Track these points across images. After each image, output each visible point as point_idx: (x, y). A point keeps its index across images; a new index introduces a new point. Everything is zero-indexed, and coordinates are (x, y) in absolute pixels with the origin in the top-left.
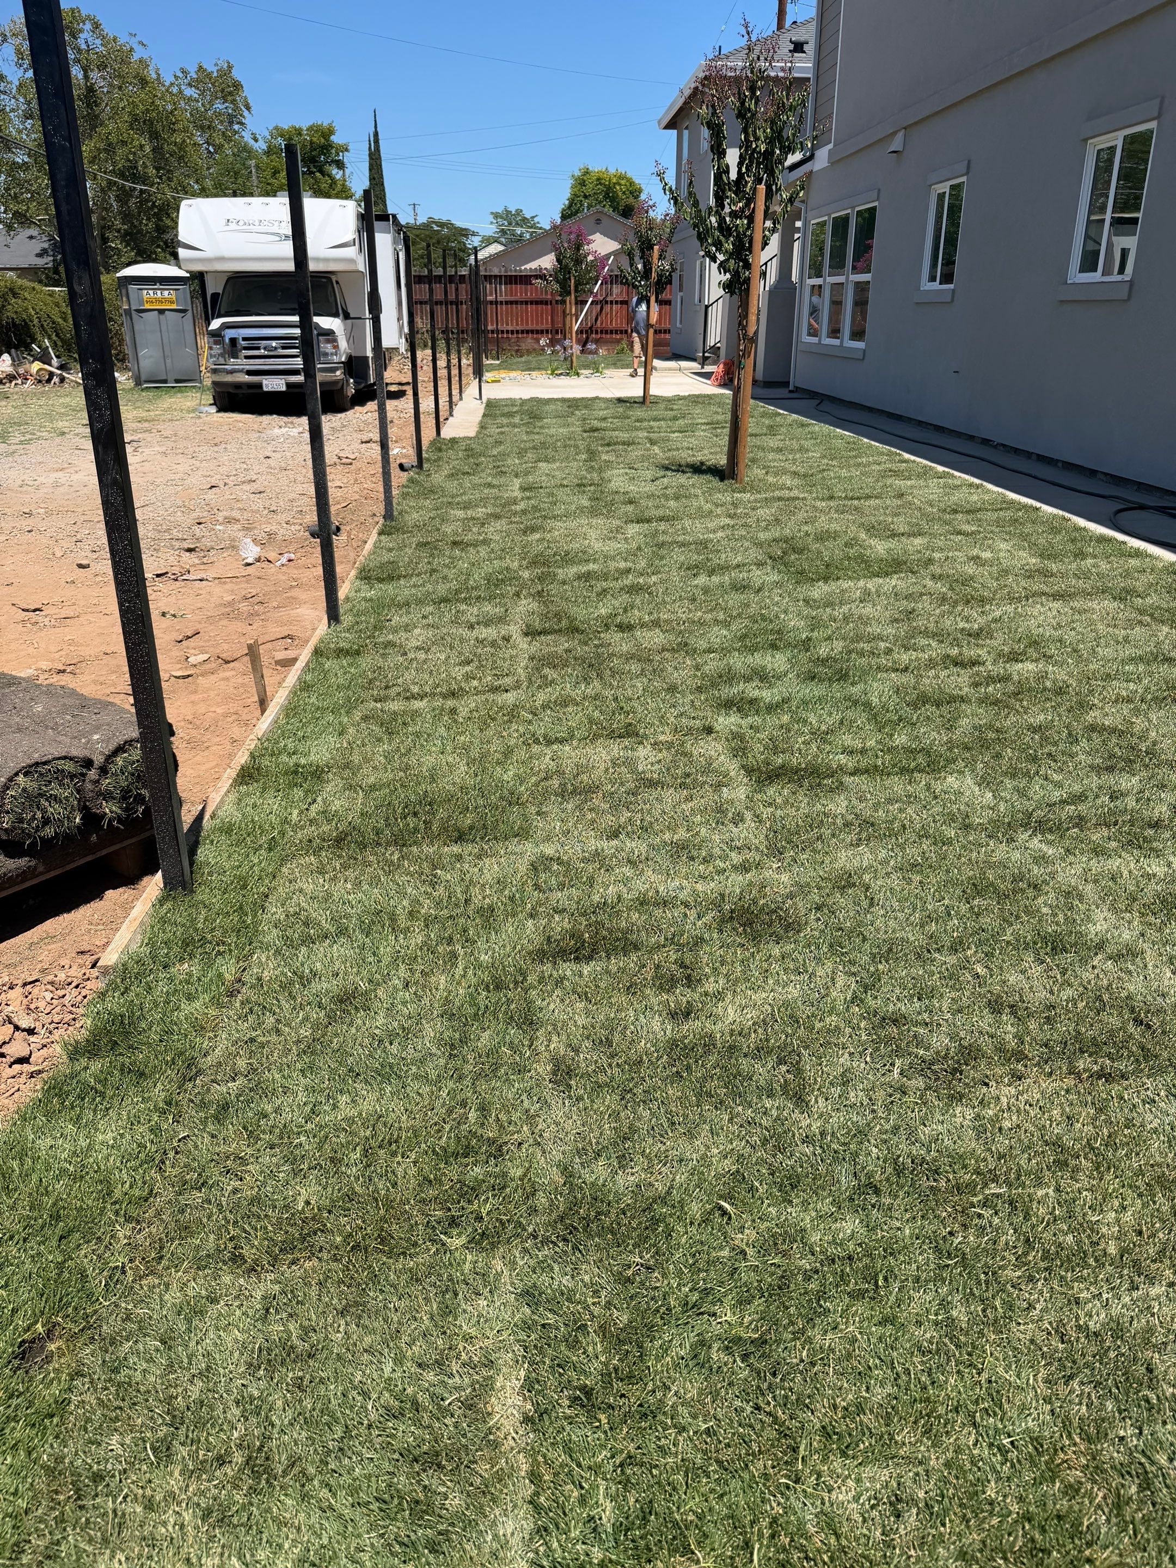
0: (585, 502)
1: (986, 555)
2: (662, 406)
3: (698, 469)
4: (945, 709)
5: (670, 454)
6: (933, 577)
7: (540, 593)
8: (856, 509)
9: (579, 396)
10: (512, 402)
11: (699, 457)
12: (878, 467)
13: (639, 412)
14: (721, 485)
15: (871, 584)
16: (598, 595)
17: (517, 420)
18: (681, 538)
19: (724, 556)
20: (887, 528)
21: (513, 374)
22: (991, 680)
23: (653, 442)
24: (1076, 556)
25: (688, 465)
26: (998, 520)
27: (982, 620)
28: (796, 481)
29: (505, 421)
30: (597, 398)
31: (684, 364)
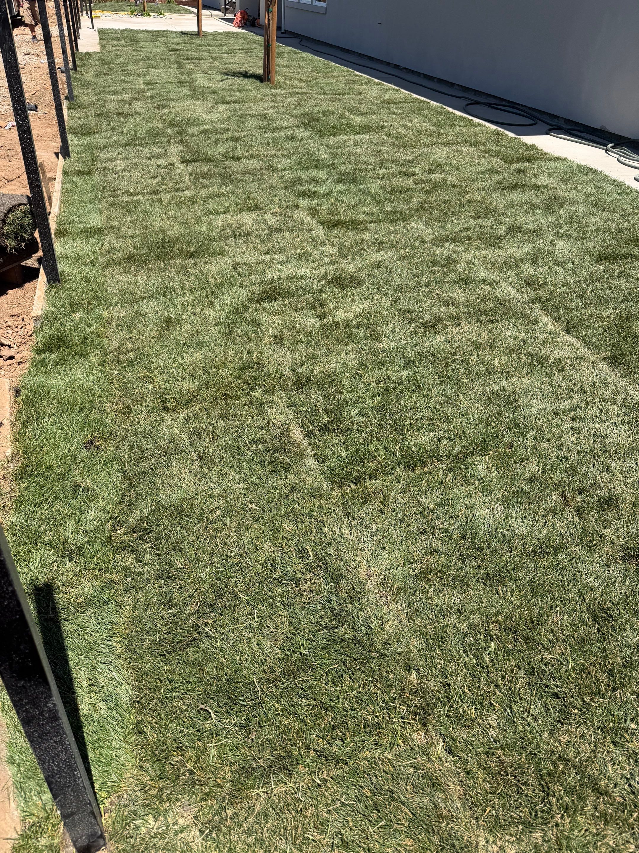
0: (186, 91)
1: (409, 124)
2: (210, 37)
3: (245, 75)
4: (404, 194)
5: (226, 66)
6: (386, 134)
7: (181, 141)
8: (339, 100)
9: (156, 29)
10: (115, 31)
11: (244, 69)
12: (344, 79)
13: (197, 41)
14: (262, 85)
15: (358, 137)
16: (215, 142)
17: (123, 42)
18: (250, 113)
19: (277, 122)
20: (357, 110)
21: (107, 13)
22: (422, 181)
23: (214, 59)
24: (451, 126)
25: (239, 73)
26: (411, 108)
27: (413, 156)
28: (303, 84)
29: (116, 43)
30: (167, 31)
31: (214, 12)
